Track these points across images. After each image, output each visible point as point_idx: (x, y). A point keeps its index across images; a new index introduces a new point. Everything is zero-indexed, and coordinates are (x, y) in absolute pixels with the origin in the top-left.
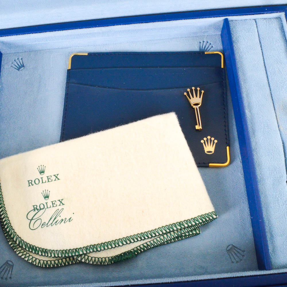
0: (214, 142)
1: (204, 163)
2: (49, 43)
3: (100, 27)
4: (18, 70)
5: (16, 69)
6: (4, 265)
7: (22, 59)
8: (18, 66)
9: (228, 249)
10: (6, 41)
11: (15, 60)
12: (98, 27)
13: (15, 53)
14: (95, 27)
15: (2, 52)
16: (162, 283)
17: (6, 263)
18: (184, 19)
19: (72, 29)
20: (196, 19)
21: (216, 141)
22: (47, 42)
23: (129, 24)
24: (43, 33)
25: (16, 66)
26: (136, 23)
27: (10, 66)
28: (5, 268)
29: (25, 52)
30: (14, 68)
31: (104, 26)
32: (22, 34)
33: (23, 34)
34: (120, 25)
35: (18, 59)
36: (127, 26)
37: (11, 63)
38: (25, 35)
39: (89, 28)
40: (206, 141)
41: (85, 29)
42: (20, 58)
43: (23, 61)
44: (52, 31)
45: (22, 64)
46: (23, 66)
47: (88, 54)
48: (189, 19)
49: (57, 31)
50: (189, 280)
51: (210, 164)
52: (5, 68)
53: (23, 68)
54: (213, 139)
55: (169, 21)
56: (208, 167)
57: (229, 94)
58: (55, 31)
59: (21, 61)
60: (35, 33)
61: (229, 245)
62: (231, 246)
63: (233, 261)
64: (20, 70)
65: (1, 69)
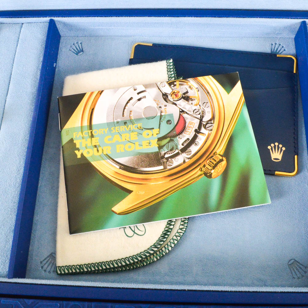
0: (281, 150)
1: (270, 170)
2: (112, 29)
3: (170, 17)
4: (77, 54)
5: (74, 53)
6: (48, 257)
7: (81, 43)
8: (77, 51)
9: (289, 263)
10: (68, 22)
11: (74, 44)
12: (168, 17)
13: (74, 36)
14: (165, 17)
15: (61, 34)
16: (222, 291)
17: (50, 255)
18: (260, 18)
19: (140, 17)
20: (272, 18)
21: (284, 149)
22: (110, 28)
23: (201, 17)
24: (109, 17)
25: (74, 50)
26: (208, 17)
27: (68, 50)
28: (48, 260)
29: (85, 36)
30: (73, 52)
31: (174, 17)
32: (86, 17)
33: (88, 17)
34: (191, 17)
35: (77, 43)
36: (198, 18)
37: (69, 46)
38: (89, 17)
39: (159, 17)
40: (273, 148)
41: (154, 17)
42: (80, 42)
43: (83, 46)
44: (119, 17)
45: (81, 48)
46: (82, 51)
47: (153, 44)
48: (265, 18)
49: (124, 16)
50: (250, 291)
51: (276, 172)
52: (63, 51)
53: (82, 53)
54: (281, 146)
55: (244, 18)
56: (273, 175)
57: (300, 101)
58: (122, 16)
59: (80, 45)
60: (100, 17)
61: (292, 260)
62: (292, 261)
63: (294, 277)
64: (79, 54)
65: (59, 52)
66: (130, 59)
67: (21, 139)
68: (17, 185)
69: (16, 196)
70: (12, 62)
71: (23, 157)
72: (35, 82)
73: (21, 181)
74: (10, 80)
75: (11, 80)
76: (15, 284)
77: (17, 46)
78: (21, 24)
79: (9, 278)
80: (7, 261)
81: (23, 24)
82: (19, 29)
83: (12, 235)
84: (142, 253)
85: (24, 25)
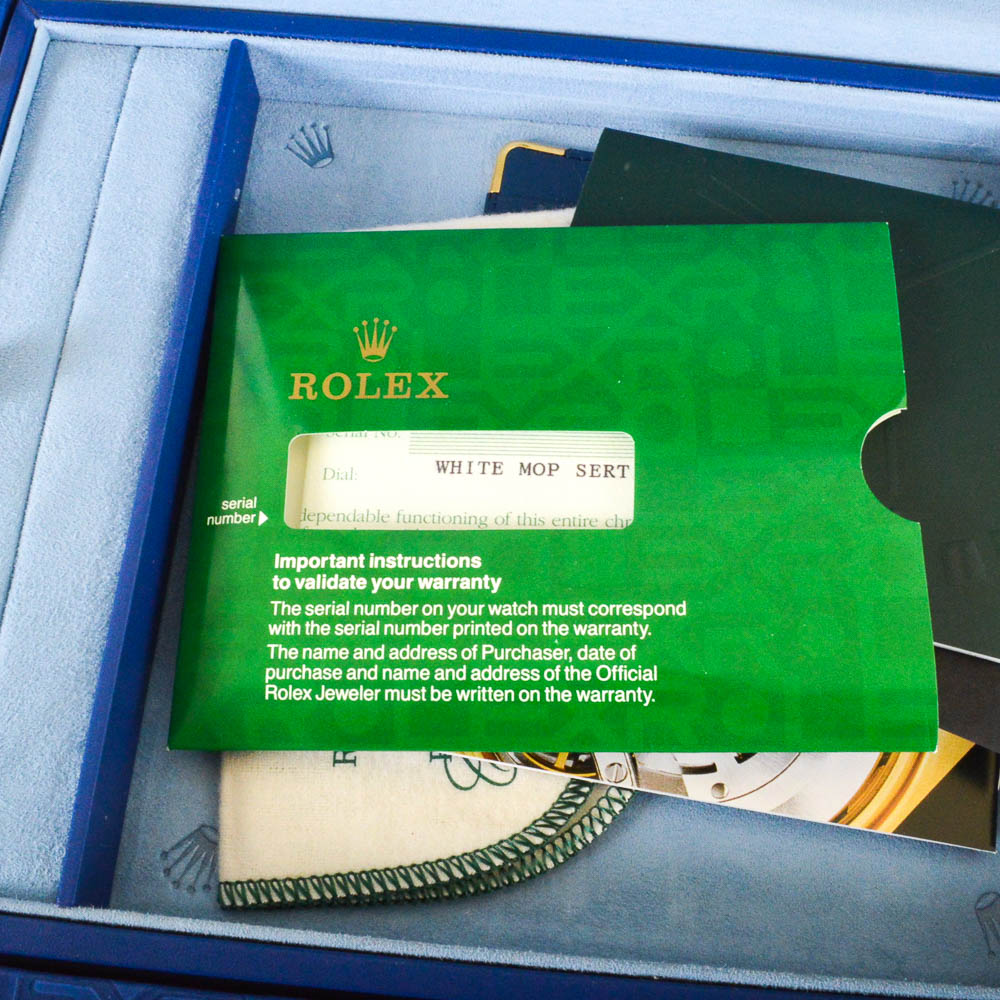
2: (437, 89)
3: (633, 66)
4: (312, 163)
5: (302, 158)
7: (326, 128)
8: (312, 153)
9: (980, 905)
10: (292, 54)
11: (302, 130)
12: (628, 65)
13: (305, 103)
14: (618, 64)
15: (261, 93)
17: (196, 831)
18: (927, 93)
19: (535, 57)
20: (967, 98)
22: (430, 85)
23: (736, 75)
24: (432, 50)
25: (302, 148)
26: (759, 77)
27: (282, 147)
28: (190, 848)
29: (343, 106)
30: (297, 154)
31: (647, 67)
32: (354, 42)
33: (361, 43)
34: (705, 72)
35: (313, 126)
36: (727, 79)
37: (287, 135)
38: (366, 45)
39: (597, 62)
41: (580, 63)
42: (322, 125)
43: (332, 137)
44: (463, 51)
45: (326, 146)
46: (331, 154)
47: (566, 152)
48: (942, 95)
49: (480, 51)
52: (265, 148)
53: (330, 160)
55: (875, 88)
58: (475, 52)
59: (323, 134)
60: (402, 46)
61: (986, 894)
62: (991, 897)
64: (318, 165)
65: (252, 152)
66: (490, 196)
67: (119, 438)
68: (102, 592)
69: (94, 628)
70: (98, 175)
71: (126, 500)
72: (175, 247)
73: (116, 579)
74: (89, 237)
75: (93, 234)
76: (81, 927)
77: (118, 120)
78: (131, 50)
79: (63, 905)
80: (57, 848)
81: (139, 48)
82: (126, 66)
83: (78, 758)
84: (505, 844)
85: (141, 51)
